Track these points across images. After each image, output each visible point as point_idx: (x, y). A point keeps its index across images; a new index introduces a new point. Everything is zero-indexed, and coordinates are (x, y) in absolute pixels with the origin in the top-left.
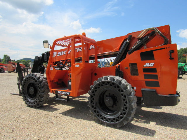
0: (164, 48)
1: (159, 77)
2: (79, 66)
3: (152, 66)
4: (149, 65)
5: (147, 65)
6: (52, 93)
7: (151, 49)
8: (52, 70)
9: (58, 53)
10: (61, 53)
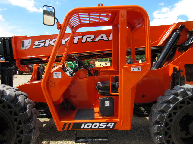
2: (140, 68)
8: (60, 77)
9: (36, 43)
10: (45, 42)
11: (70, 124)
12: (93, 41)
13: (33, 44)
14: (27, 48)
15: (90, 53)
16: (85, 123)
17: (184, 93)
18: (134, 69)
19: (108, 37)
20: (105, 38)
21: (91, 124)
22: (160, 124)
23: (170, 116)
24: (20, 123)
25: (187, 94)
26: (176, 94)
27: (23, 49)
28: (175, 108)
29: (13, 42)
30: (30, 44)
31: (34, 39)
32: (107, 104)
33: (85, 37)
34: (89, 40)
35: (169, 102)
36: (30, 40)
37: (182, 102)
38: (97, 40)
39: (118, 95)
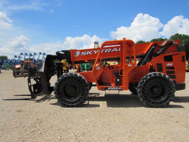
0: (179, 54)
1: (176, 72)
3: (172, 65)
4: (170, 64)
5: (168, 65)
6: (101, 90)
7: (170, 54)
8: (99, 69)
9: (82, 53)
10: (86, 53)
11: (103, 88)
12: (111, 52)
13: (81, 54)
14: (78, 56)
15: (109, 58)
16: (110, 87)
17: (150, 75)
18: (129, 65)
19: (118, 50)
20: (116, 50)
21: (112, 88)
22: (141, 88)
23: (144, 85)
24: (84, 87)
25: (151, 76)
26: (147, 76)
27: (76, 56)
28: (146, 81)
29: (71, 53)
30: (79, 54)
31: (81, 51)
32: (118, 80)
33: (106, 50)
34: (109, 51)
35: (144, 79)
36: (79, 52)
37: (150, 79)
38: (112, 51)
39: (122, 76)
